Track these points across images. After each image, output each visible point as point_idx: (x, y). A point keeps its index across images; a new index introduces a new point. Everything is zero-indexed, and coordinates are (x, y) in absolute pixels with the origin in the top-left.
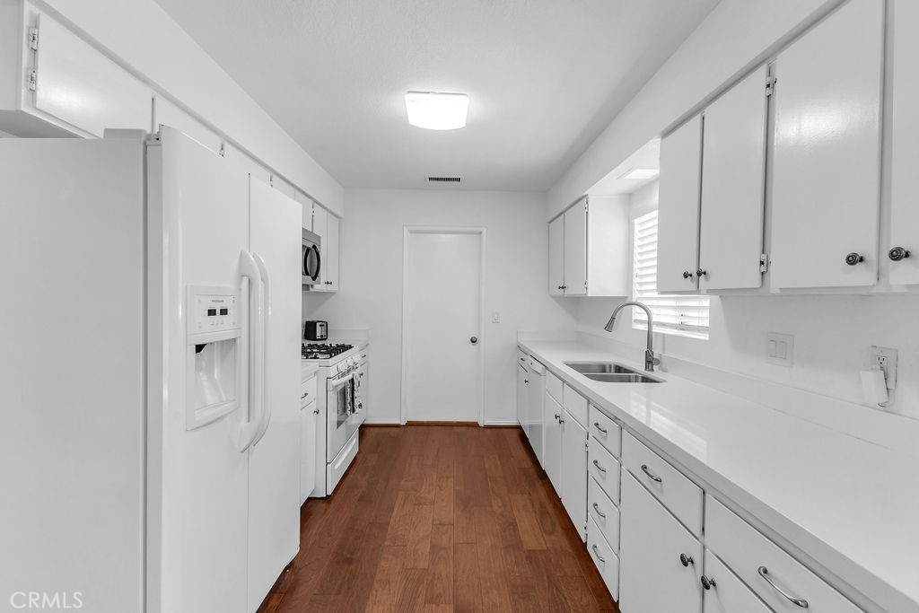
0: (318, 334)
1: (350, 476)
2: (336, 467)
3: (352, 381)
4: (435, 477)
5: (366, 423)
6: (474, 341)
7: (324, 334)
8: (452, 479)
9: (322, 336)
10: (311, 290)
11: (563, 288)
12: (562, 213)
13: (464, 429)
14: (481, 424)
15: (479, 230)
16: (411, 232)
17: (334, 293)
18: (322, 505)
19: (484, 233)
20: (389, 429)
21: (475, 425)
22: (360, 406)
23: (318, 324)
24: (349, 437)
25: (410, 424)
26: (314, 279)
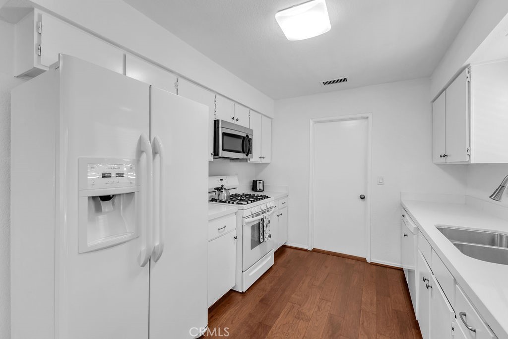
0: (258, 188)
1: (263, 281)
2: (250, 274)
3: (262, 220)
4: (318, 297)
5: (286, 244)
6: (363, 198)
7: (262, 188)
8: (330, 304)
9: (260, 189)
10: (248, 161)
11: (444, 156)
12: (444, 89)
13: (353, 262)
14: (368, 261)
15: (366, 115)
16: (316, 122)
17: (268, 164)
18: (239, 298)
19: (370, 118)
20: (299, 251)
21: (363, 260)
22: (270, 236)
23: (258, 182)
24: (264, 255)
25: (315, 250)
26: (247, 155)
